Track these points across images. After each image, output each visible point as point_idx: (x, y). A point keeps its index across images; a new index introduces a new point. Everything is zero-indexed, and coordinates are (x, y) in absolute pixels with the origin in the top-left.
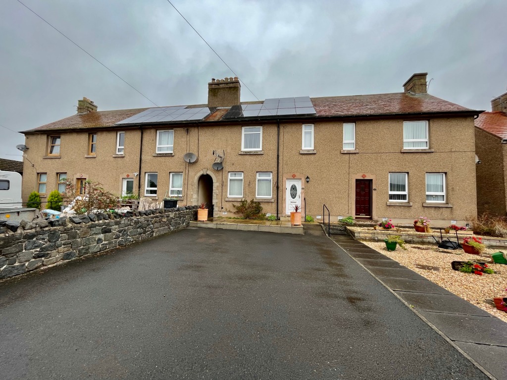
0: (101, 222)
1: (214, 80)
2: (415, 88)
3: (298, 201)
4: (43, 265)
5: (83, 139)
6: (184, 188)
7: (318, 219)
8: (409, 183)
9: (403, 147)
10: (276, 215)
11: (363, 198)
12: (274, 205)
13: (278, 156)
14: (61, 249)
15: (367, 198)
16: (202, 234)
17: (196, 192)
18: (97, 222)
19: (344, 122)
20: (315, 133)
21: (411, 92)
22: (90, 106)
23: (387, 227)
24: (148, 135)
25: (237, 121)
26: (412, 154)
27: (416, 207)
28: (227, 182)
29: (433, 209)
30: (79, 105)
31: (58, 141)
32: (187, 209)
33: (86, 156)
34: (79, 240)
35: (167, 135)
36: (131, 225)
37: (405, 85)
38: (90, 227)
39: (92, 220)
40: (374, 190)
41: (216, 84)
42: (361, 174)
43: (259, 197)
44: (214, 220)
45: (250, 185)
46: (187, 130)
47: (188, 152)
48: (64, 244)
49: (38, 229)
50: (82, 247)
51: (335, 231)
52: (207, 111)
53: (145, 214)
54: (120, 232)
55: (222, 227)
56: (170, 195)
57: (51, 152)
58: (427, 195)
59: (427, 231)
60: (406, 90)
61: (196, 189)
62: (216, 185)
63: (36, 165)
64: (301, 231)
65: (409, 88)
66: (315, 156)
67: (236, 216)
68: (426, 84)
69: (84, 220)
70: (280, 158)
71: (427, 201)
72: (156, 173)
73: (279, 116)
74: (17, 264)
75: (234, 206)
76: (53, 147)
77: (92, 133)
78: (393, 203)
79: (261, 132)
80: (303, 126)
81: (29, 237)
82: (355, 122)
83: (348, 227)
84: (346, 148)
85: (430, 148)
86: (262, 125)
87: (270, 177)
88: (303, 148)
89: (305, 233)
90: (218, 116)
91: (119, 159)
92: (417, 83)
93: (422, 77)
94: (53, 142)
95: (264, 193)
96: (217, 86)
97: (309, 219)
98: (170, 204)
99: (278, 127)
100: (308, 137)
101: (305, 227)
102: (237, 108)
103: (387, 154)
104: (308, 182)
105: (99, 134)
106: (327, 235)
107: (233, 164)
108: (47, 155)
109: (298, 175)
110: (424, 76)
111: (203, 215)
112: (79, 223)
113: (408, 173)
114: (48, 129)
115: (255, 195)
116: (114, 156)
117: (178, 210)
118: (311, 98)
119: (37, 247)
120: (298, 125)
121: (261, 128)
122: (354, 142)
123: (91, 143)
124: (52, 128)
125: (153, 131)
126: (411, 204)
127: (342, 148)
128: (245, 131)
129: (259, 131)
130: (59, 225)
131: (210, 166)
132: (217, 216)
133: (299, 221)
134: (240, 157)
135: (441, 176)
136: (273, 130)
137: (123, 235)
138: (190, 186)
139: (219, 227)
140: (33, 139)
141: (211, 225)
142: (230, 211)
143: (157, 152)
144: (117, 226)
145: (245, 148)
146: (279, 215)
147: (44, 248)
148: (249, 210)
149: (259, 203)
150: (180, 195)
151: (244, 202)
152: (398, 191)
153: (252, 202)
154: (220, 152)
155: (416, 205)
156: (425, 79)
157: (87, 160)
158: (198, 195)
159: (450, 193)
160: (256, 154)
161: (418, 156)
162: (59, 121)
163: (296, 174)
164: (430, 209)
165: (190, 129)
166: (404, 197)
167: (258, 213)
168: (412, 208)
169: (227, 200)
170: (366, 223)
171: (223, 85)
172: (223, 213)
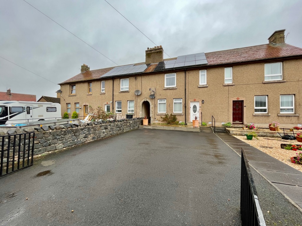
0: (104, 124)
1: (148, 48)
2: (276, 40)
3: (198, 114)
4: (87, 141)
5: (86, 85)
6: (135, 108)
7: (209, 124)
8: (268, 102)
9: (264, 80)
10: (185, 122)
11: (237, 112)
12: (184, 117)
13: (185, 89)
14: (92, 135)
15: (240, 112)
16: (146, 131)
17: (141, 110)
18: (102, 124)
19: (225, 67)
20: (207, 75)
21: (273, 43)
22: (86, 68)
23: (251, 128)
24: (116, 82)
25: (162, 71)
26: (270, 84)
27: (273, 116)
28: (157, 105)
29: (285, 117)
30: (82, 68)
31: (74, 87)
32: (138, 119)
33: (87, 94)
34: (97, 132)
35: (125, 81)
36: (115, 126)
37: (269, 39)
38: (101, 126)
39: (101, 124)
40: (245, 106)
41: (150, 51)
42: (236, 98)
43: (175, 112)
44: (151, 125)
45: (170, 106)
46: (136, 78)
47: (136, 90)
48: (92, 133)
49: (84, 127)
50: (98, 135)
51: (219, 130)
52: (145, 67)
53: (120, 121)
54: (111, 129)
55: (156, 128)
56: (128, 113)
57: (72, 93)
58: (281, 109)
59: (277, 130)
60: (270, 42)
61: (141, 109)
62: (151, 106)
63: (66, 99)
64: (198, 130)
65: (272, 41)
66: (208, 88)
67: (163, 123)
68: (284, 37)
69: (98, 124)
70: (187, 90)
71: (281, 113)
72: (121, 101)
73: (185, 67)
74: (79, 140)
75: (161, 118)
76: (72, 90)
77: (89, 83)
78: (257, 114)
79: (175, 77)
80: (200, 71)
81: (82, 129)
82: (232, 67)
83: (227, 128)
84: (226, 83)
85: (283, 80)
86: (176, 73)
87: (181, 101)
88: (200, 84)
89: (201, 131)
90: (151, 69)
91: (103, 95)
92: (277, 37)
93: (281, 32)
94: (72, 88)
95: (178, 110)
96: (150, 52)
97: (204, 124)
98: (129, 117)
99: (185, 73)
100: (203, 77)
101: (201, 128)
102: (162, 63)
103: (253, 85)
104: (203, 103)
105: (93, 83)
106: (213, 132)
107: (160, 95)
108: (70, 95)
109: (197, 99)
110: (282, 31)
111: (146, 122)
112: (97, 125)
113: (268, 96)
114: (70, 82)
115: (173, 111)
116: (100, 93)
117: (134, 120)
118: (205, 53)
119: (84, 133)
120: (197, 71)
121: (175, 74)
122: (232, 79)
123: (89, 88)
124: (71, 81)
125: (118, 80)
126: (270, 114)
127: (224, 82)
128: (166, 76)
129: (174, 76)
130: (91, 125)
131: (148, 97)
132: (152, 123)
133: (197, 125)
134: (164, 91)
135: (292, 96)
136: (182, 75)
137: (112, 130)
138: (138, 107)
139: (154, 128)
140: (64, 87)
141: (150, 127)
142: (159, 120)
143: (121, 91)
144: (110, 127)
145: (167, 86)
146: (187, 122)
147: (87, 134)
148: (170, 120)
149: (175, 116)
150: (133, 112)
151: (167, 115)
152: (261, 107)
153: (171, 115)
154: (153, 89)
155: (273, 115)
156: (283, 34)
157: (88, 96)
158: (142, 112)
159: (298, 107)
160: (173, 89)
161: (274, 85)
162: (73, 77)
163: (196, 99)
164: (283, 117)
165: (137, 77)
166: (265, 110)
167: (175, 121)
168: (270, 117)
169: (157, 114)
170: (239, 126)
171: (154, 51)
172: (156, 121)
